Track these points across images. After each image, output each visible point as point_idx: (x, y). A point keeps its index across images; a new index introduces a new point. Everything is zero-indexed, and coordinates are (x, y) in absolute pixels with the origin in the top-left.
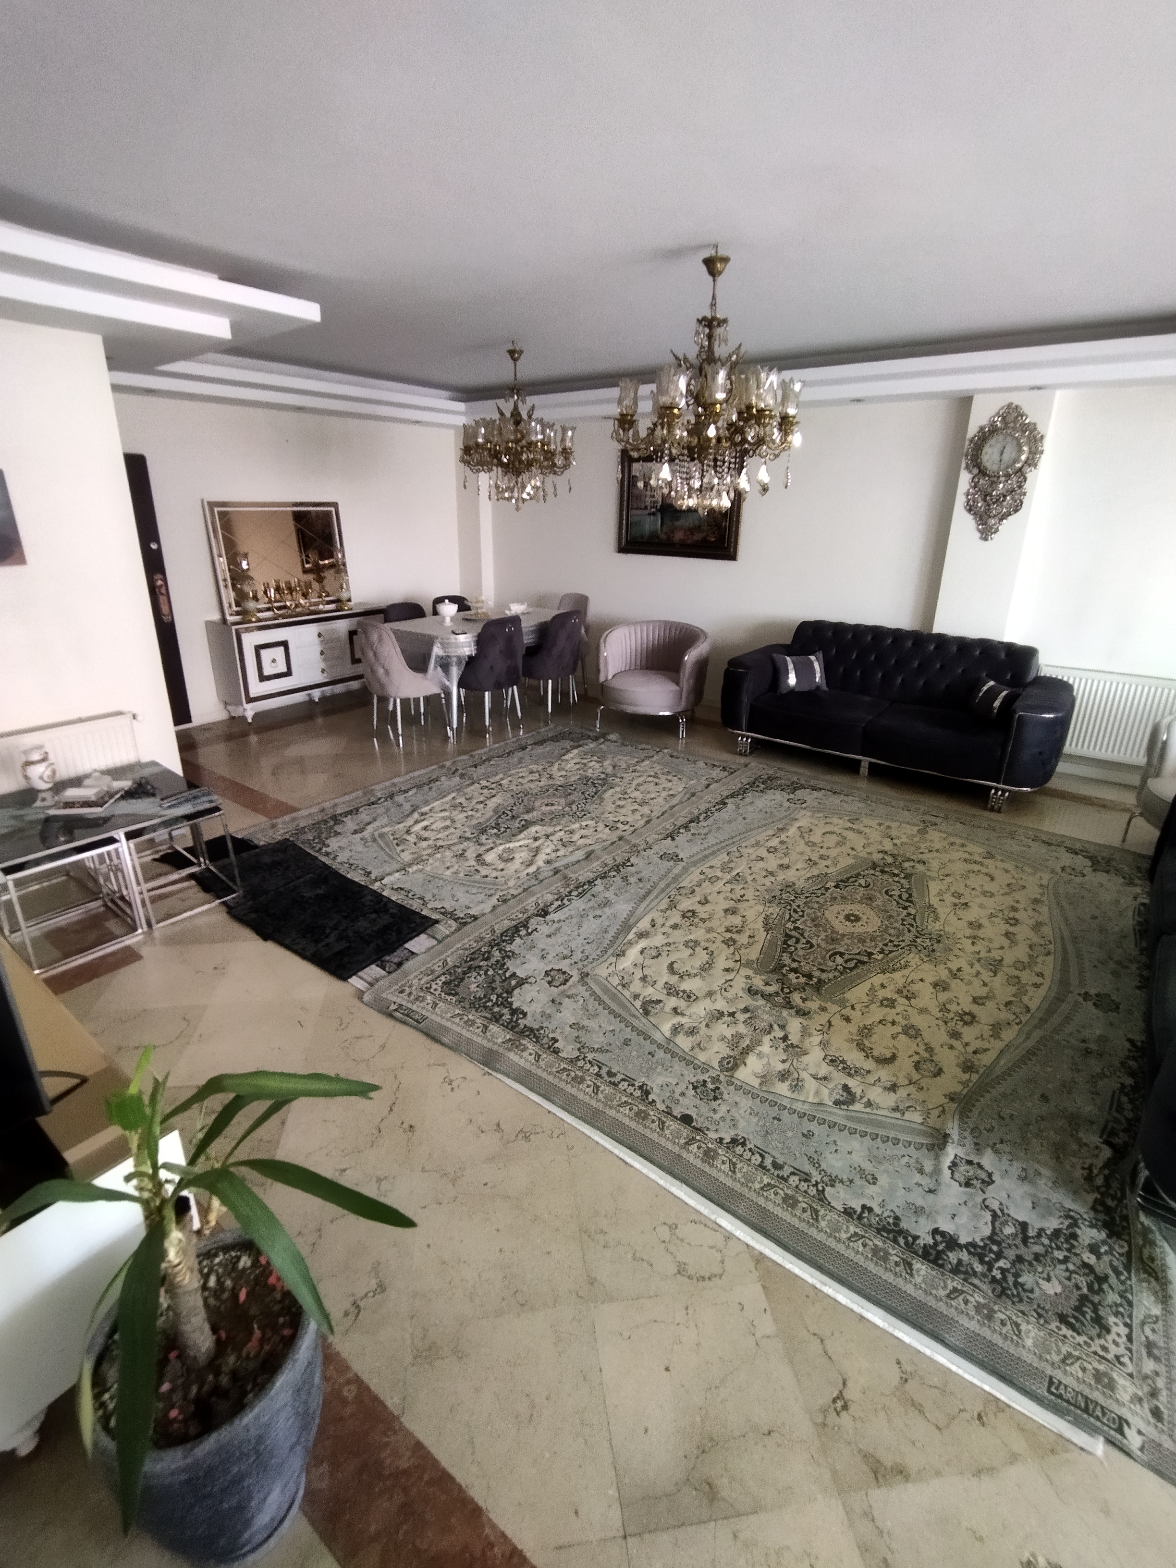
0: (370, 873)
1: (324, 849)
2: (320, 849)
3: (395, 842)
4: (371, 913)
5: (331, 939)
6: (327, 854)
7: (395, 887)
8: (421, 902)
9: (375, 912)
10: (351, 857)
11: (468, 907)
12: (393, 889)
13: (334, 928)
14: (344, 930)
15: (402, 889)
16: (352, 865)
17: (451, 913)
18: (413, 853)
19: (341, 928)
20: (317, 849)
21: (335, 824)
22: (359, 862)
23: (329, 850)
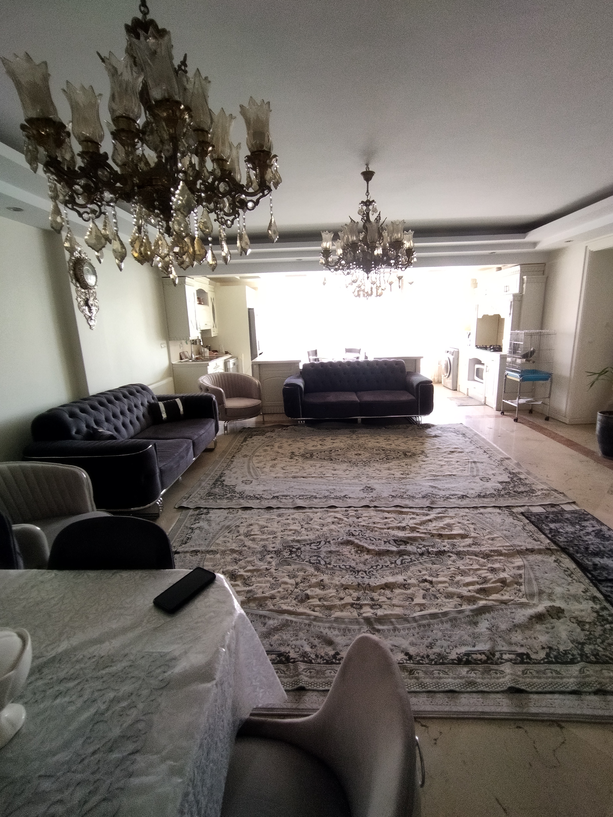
1: (598, 607)
3: (521, 581)
4: (562, 532)
5: (590, 529)
6: (594, 599)
7: (539, 543)
8: (525, 528)
9: (559, 532)
10: (569, 584)
11: (499, 513)
12: (541, 542)
13: (588, 534)
14: (581, 530)
15: (534, 539)
16: (570, 575)
17: (511, 515)
18: (512, 563)
19: (584, 532)
20: (606, 612)
21: (583, 644)
22: (562, 575)
23: (591, 604)
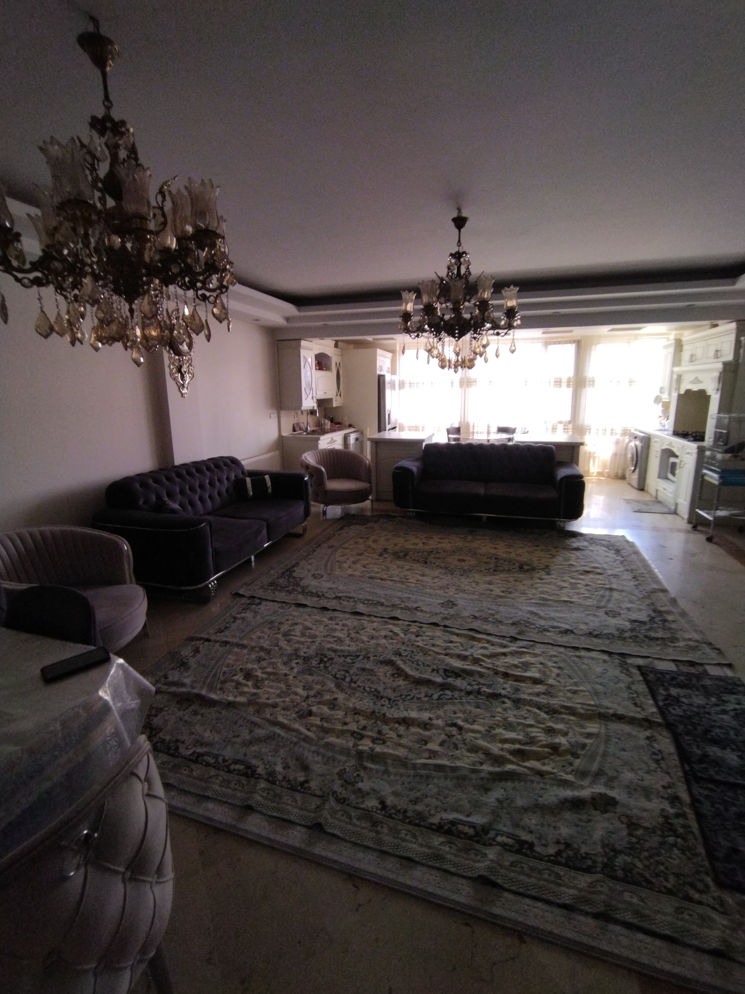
0: (648, 738)
2: (677, 816)
3: (582, 752)
4: (683, 703)
5: (731, 707)
6: (674, 800)
7: (638, 709)
9: (679, 701)
10: (648, 772)
11: (605, 661)
12: (643, 710)
13: (724, 712)
14: (717, 705)
15: (635, 704)
16: (657, 761)
17: (621, 666)
18: (583, 727)
19: (718, 709)
20: (681, 821)
22: (647, 758)
